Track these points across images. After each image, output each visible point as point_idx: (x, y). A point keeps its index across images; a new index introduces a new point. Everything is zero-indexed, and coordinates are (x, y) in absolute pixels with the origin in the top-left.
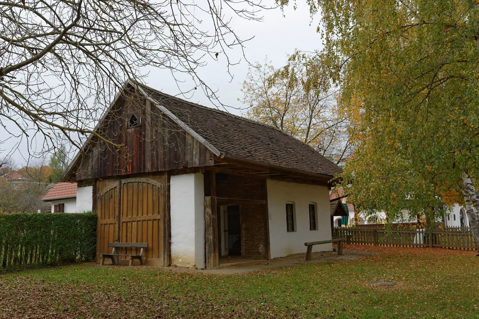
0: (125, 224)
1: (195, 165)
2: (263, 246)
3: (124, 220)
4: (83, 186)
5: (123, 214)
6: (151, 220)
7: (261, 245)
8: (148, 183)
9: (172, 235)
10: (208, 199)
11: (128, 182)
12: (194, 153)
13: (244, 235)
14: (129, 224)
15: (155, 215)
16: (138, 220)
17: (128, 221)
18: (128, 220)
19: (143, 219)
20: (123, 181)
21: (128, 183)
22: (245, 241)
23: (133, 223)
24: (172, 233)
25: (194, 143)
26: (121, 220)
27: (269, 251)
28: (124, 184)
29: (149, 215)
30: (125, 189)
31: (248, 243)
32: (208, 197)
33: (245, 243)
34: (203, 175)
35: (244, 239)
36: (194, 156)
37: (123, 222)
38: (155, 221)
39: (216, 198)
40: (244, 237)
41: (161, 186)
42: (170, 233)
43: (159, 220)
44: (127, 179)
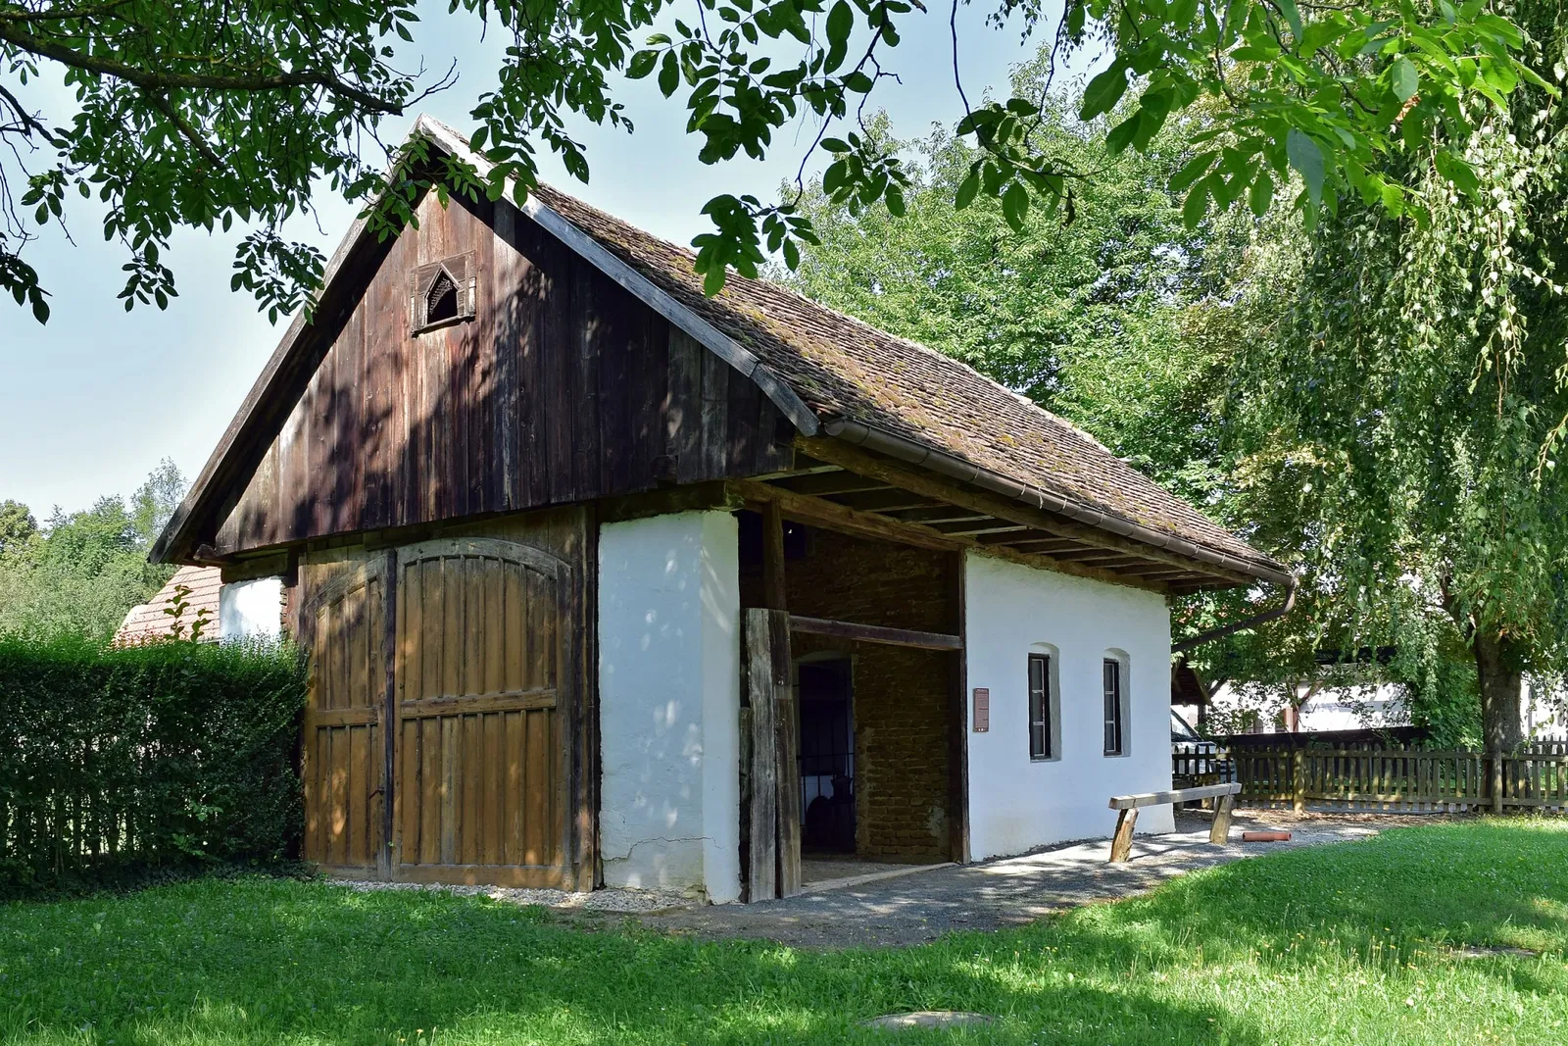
0: (411, 727)
1: (710, 471)
2: (942, 813)
3: (410, 712)
4: (242, 580)
5: (403, 687)
6: (519, 711)
7: (936, 809)
8: (505, 561)
9: (606, 766)
10: (759, 617)
11: (425, 555)
12: (705, 419)
13: (870, 771)
14: (429, 728)
15: (537, 689)
16: (467, 710)
17: (426, 714)
18: (426, 712)
19: (489, 706)
20: (405, 554)
21: (423, 561)
22: (872, 795)
23: (447, 723)
24: (604, 759)
25: (705, 378)
26: (397, 711)
27: (965, 832)
28: (406, 565)
29: (510, 691)
30: (414, 586)
31: (881, 803)
32: (759, 611)
33: (872, 803)
34: (735, 520)
35: (868, 787)
36: (706, 436)
37: (405, 720)
38: (534, 718)
39: (787, 617)
40: (870, 780)
41: (561, 569)
42: (598, 760)
43: (552, 710)
44: (418, 546)
